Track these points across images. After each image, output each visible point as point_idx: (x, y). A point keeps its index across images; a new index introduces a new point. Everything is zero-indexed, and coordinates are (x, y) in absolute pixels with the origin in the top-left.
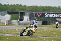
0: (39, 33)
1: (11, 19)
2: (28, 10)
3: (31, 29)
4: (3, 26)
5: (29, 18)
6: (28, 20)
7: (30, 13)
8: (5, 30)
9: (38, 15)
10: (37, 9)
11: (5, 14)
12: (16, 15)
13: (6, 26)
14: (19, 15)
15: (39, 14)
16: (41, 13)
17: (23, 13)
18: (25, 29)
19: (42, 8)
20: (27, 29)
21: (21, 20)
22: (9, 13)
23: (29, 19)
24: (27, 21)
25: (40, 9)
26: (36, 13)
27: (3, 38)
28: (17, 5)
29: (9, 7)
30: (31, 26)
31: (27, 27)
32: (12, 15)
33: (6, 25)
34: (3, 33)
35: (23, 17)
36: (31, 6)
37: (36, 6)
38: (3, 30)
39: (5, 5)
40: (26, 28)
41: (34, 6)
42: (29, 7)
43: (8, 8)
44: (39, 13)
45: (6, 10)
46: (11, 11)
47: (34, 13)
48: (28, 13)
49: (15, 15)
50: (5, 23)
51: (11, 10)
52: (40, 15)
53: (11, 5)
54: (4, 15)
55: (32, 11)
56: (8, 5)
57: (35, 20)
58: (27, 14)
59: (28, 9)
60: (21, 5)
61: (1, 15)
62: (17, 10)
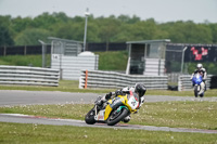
0: (197, 117)
1: (100, 68)
2: (160, 37)
3: (122, 99)
4: (72, 91)
5: (163, 63)
6: (162, 71)
7: (168, 47)
8: (76, 105)
9: (196, 53)
10: (192, 33)
11: (79, 48)
12: (118, 52)
13: (81, 91)
14: (127, 54)
15: (200, 52)
16: (206, 48)
17: (142, 46)
18: (102, 102)
19: (209, 31)
20: (110, 101)
21: (134, 70)
22: (92, 47)
23: (162, 67)
24: (157, 75)
25: (205, 31)
26: (189, 48)
27: (70, 135)
28: (123, 17)
29: (91, 24)
30: (125, 89)
31: (111, 94)
32: (103, 54)
33: (81, 88)
34: (70, 118)
35: (144, 62)
36: (171, 24)
37: (190, 22)
38: (71, 105)
39: (78, 19)
40: (108, 97)
41: (181, 22)
42: (165, 27)
43: (89, 28)
44: (198, 48)
45: (80, 37)
46: (98, 40)
47: (181, 48)
48: (161, 49)
49: (114, 52)
50: (77, 82)
51: (100, 36)
52: (205, 53)
53: (101, 19)
54: (76, 54)
55: (174, 39)
56: (90, 18)
57: (199, 71)
58: (156, 51)
59: (159, 33)
60: (136, 20)
61: (66, 54)
62: (121, 37)
